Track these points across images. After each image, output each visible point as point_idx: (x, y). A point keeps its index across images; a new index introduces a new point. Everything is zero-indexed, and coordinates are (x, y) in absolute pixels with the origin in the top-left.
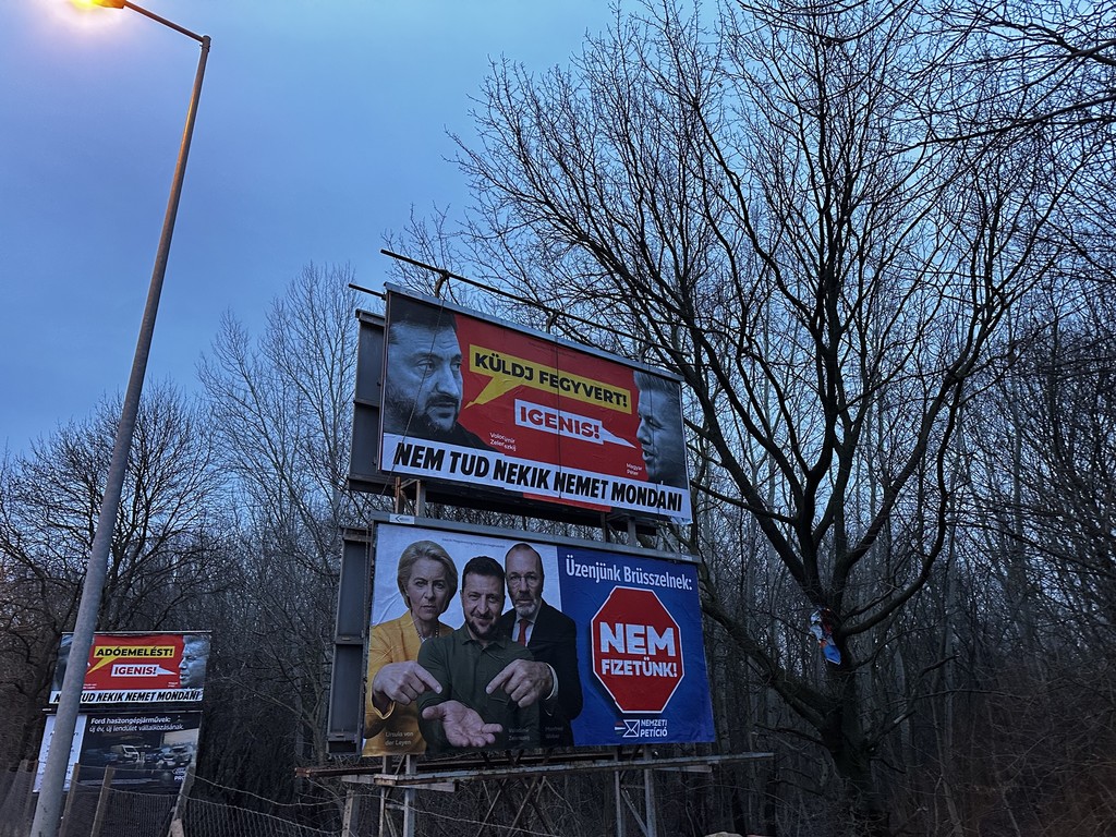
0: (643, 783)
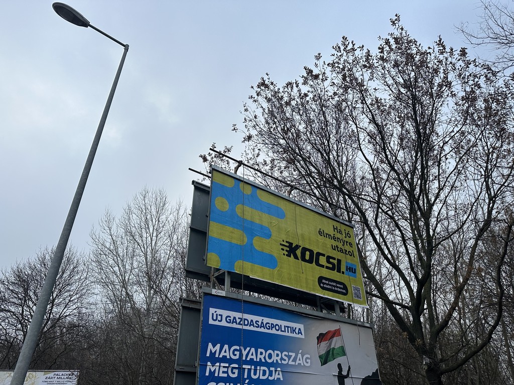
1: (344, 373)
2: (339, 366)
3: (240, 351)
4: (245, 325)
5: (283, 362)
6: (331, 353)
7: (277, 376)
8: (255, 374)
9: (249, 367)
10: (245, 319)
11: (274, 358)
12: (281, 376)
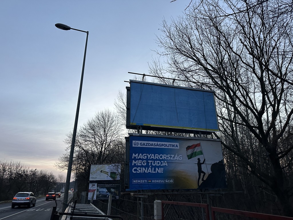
0: (207, 199)
1: (201, 162)
2: (199, 159)
3: (147, 155)
4: (149, 146)
5: (168, 159)
6: (194, 154)
7: (165, 164)
8: (154, 164)
9: (151, 161)
10: (149, 144)
11: (163, 157)
12: (167, 164)
